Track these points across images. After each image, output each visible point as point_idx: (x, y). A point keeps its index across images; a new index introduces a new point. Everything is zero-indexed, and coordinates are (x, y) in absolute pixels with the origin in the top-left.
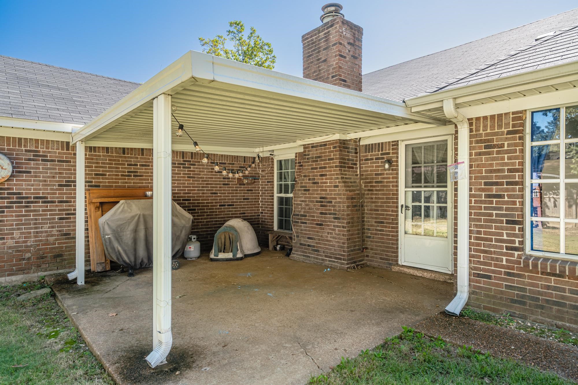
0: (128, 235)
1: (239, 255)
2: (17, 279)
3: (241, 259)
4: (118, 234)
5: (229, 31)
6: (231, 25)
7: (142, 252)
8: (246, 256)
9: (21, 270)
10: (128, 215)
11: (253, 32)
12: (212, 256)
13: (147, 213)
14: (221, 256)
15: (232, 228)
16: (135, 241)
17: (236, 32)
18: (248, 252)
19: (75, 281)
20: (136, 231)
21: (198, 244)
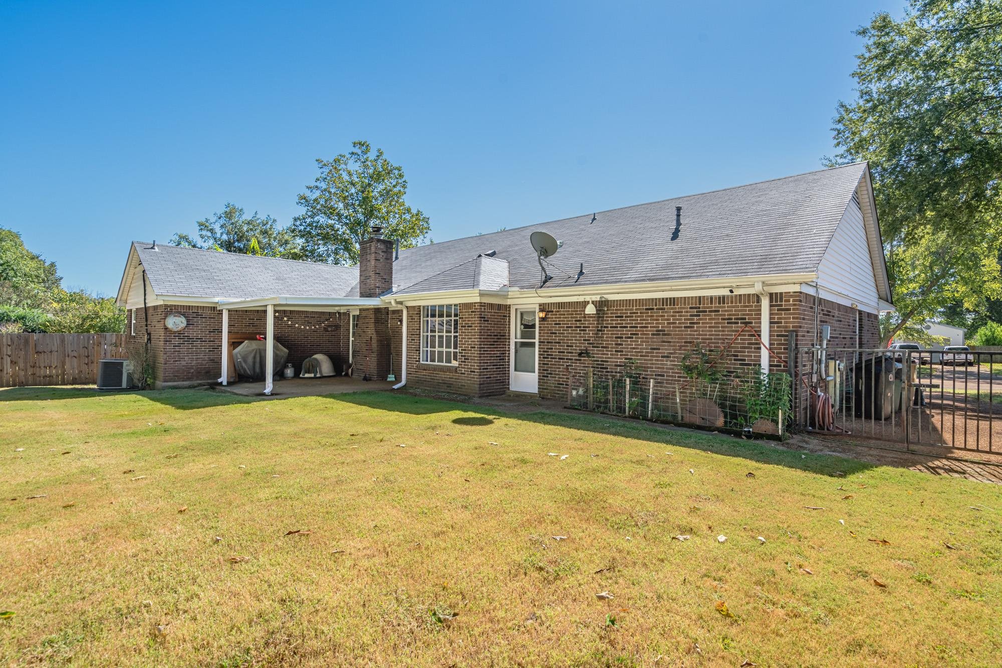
0: (250, 360)
1: (318, 375)
2: (186, 383)
3: (320, 378)
4: (245, 359)
5: (353, 153)
6: (355, 145)
7: (258, 370)
8: (322, 377)
9: (189, 379)
10: (250, 349)
11: (380, 154)
12: (301, 376)
13: (262, 348)
14: (307, 375)
15: (316, 359)
16: (254, 363)
17: (360, 153)
18: (325, 375)
19: (222, 383)
20: (255, 358)
21: (293, 369)
